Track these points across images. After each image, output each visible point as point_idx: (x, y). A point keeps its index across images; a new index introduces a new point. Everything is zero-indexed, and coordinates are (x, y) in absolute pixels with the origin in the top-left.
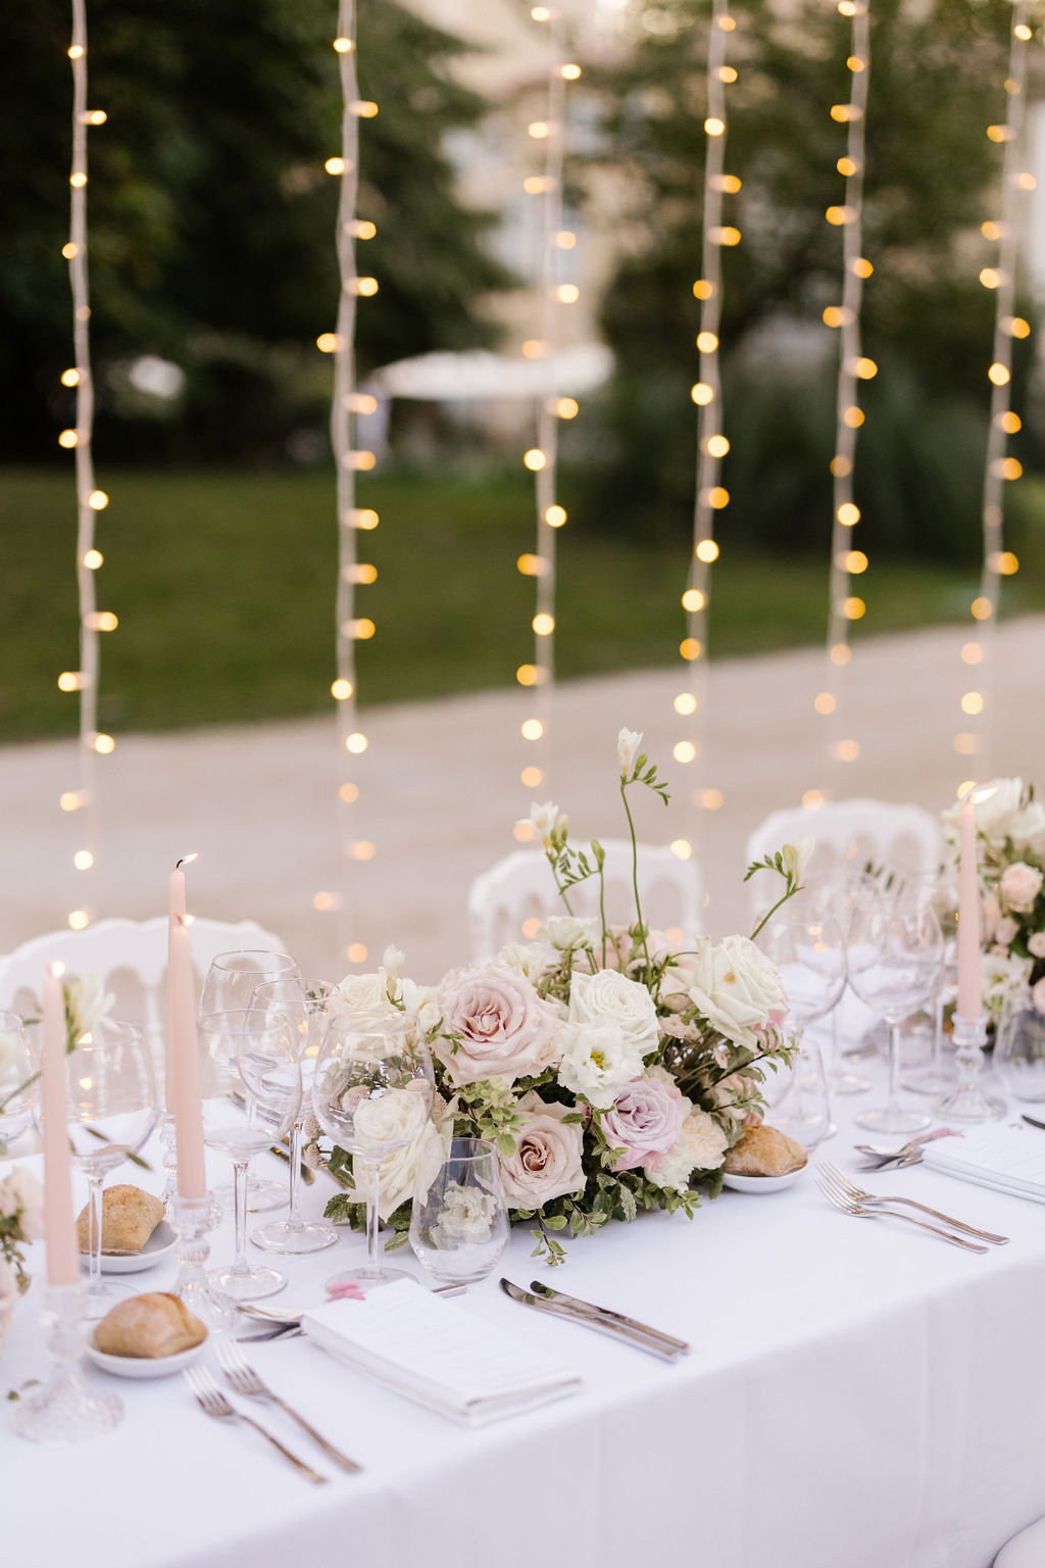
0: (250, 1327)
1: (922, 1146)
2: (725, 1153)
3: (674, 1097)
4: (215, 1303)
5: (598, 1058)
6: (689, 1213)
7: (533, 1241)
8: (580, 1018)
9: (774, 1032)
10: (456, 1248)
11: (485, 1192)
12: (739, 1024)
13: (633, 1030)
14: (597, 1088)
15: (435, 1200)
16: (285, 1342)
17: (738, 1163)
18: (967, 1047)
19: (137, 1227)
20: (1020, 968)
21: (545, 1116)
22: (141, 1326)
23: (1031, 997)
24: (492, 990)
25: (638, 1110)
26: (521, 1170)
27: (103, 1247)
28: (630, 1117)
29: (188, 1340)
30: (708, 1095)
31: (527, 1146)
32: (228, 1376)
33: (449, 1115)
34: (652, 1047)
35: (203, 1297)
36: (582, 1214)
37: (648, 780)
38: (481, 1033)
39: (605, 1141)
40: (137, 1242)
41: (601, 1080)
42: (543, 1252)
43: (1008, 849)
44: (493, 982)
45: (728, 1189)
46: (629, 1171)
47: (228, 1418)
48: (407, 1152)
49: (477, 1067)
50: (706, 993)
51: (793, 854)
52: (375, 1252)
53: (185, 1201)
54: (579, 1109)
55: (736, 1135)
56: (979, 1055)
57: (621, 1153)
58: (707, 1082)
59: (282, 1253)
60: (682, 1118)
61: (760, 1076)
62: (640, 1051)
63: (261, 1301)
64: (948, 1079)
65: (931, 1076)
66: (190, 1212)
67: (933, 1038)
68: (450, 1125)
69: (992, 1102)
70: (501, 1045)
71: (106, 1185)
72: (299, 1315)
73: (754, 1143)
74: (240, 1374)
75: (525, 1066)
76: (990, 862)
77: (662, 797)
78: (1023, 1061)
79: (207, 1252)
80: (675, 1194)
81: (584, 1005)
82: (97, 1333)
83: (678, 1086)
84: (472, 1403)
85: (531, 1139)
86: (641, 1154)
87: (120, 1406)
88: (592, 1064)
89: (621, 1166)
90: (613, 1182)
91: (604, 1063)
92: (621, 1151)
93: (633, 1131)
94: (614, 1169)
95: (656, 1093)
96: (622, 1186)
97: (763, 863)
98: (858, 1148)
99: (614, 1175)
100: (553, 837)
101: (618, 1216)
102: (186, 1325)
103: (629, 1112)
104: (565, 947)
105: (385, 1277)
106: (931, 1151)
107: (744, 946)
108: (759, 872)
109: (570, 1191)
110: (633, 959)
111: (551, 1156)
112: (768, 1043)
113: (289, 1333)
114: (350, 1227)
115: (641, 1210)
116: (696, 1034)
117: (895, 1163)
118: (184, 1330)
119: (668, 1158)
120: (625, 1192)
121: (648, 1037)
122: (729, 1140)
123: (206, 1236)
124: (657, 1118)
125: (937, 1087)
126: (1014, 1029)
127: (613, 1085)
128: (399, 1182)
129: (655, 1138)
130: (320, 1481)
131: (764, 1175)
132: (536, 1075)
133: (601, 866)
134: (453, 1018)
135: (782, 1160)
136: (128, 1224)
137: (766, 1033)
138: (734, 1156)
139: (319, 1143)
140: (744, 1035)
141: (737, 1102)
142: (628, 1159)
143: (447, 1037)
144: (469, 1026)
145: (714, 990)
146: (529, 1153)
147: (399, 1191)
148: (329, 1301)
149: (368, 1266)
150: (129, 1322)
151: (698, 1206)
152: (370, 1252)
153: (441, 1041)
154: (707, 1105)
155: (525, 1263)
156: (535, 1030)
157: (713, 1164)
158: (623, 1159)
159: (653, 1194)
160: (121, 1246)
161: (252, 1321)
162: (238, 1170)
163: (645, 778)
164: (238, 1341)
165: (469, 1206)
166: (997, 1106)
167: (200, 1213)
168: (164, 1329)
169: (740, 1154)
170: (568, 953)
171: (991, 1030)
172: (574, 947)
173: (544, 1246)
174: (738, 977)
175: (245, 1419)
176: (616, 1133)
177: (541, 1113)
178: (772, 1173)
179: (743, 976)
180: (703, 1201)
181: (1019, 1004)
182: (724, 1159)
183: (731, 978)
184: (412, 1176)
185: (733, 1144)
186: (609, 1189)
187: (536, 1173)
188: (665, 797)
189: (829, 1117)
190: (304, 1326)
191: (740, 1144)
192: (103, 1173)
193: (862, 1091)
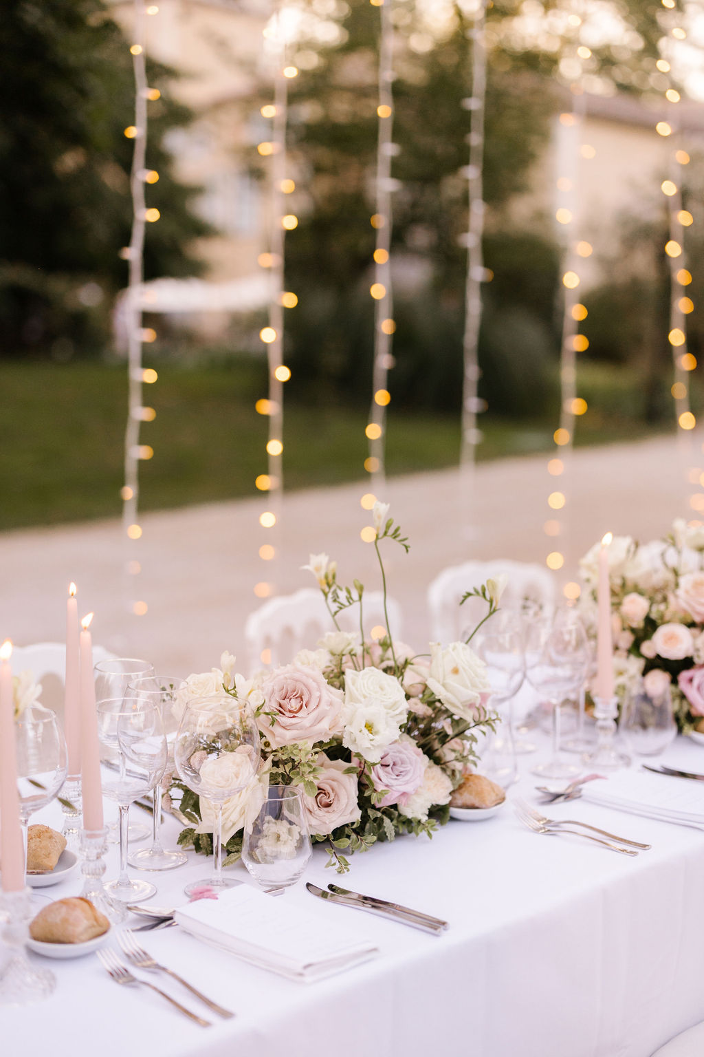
0: (136, 921)
1: (581, 786)
2: (450, 793)
3: (418, 755)
4: (111, 905)
5: (369, 727)
6: (430, 835)
7: (327, 857)
8: (354, 699)
9: (484, 709)
10: (273, 863)
11: (291, 823)
12: (461, 703)
13: (390, 708)
14: (369, 748)
15: (258, 830)
16: (161, 931)
17: (461, 799)
18: (605, 719)
19: (49, 854)
20: (636, 665)
21: (333, 769)
22: (65, 921)
23: (643, 685)
24: (297, 681)
25: (394, 764)
26: (316, 807)
27: (28, 868)
28: (389, 769)
29: (98, 930)
30: (437, 754)
31: (321, 790)
32: (128, 956)
33: (267, 770)
34: (403, 720)
35: (102, 900)
36: (359, 837)
37: (395, 535)
38: (290, 711)
39: (373, 786)
40: (51, 864)
41: (372, 742)
42: (334, 864)
43: (624, 585)
44: (297, 675)
45: (453, 819)
46: (388, 806)
47: (133, 984)
48: (240, 796)
49: (288, 734)
50: (439, 682)
51: (494, 586)
52: (219, 867)
53: (89, 832)
54: (355, 762)
55: (458, 781)
56: (612, 724)
57: (385, 794)
58: (436, 745)
59: (148, 870)
60: (423, 769)
61: (473, 739)
62: (398, 722)
63: (143, 903)
64: (589, 742)
65: (576, 741)
66: (93, 841)
67: (578, 716)
68: (267, 777)
69: (622, 757)
70: (305, 719)
71: (29, 824)
72: (171, 910)
73: (470, 786)
74: (136, 953)
75: (321, 733)
76: (614, 593)
77: (404, 548)
78: (638, 728)
79: (104, 869)
80: (419, 822)
81: (355, 691)
82: (31, 928)
83: (419, 747)
84: (307, 966)
85: (322, 786)
86: (397, 794)
87: (53, 978)
88: (365, 731)
89: (385, 803)
90: (379, 814)
91: (373, 731)
92: (383, 793)
93: (392, 779)
94: (378, 806)
95: (405, 752)
96: (384, 817)
97: (472, 591)
98: (538, 789)
99: (378, 810)
100: (326, 577)
101: (382, 838)
102: (96, 919)
103: (388, 766)
104: (337, 653)
105: (226, 884)
106: (587, 788)
107: (464, 649)
108: (470, 599)
109: (349, 821)
110: (382, 661)
111: (336, 798)
112: (480, 716)
113: (163, 925)
114: (195, 852)
115: (398, 835)
116: (429, 711)
117: (561, 799)
118: (95, 923)
119: (414, 797)
120: (387, 821)
121: (401, 713)
122: (453, 784)
123: (103, 857)
124: (408, 769)
125: (581, 747)
126: (633, 707)
127: (379, 746)
128: (234, 817)
129: (407, 783)
130: (207, 1024)
131: (477, 808)
132: (326, 740)
133: (360, 597)
134: (270, 701)
135: (490, 798)
136: (43, 852)
137: (478, 709)
138: (457, 795)
139: (171, 793)
140: (464, 711)
141: (459, 757)
142: (389, 798)
143: (267, 714)
144: (280, 706)
145: (444, 679)
146: (321, 795)
147: (234, 824)
148: (191, 901)
149: (214, 877)
150: (56, 918)
151: (435, 830)
152: (216, 867)
153: (263, 717)
154: (437, 761)
155: (323, 872)
156: (328, 708)
157: (444, 801)
158: (386, 798)
159: (404, 823)
160: (38, 868)
161: (138, 917)
162: (123, 811)
163: (393, 534)
164: (133, 931)
165: (281, 833)
166: (625, 760)
167: (100, 841)
168: (82, 923)
169: (461, 794)
170: (340, 657)
171: (619, 707)
172: (344, 653)
173: (334, 860)
174: (461, 670)
175: (145, 983)
176: (381, 780)
177: (330, 768)
178: (484, 806)
179: (464, 668)
180: (438, 826)
181: (635, 690)
182: (450, 798)
183: (456, 671)
184: (242, 813)
185: (456, 787)
186: (376, 819)
187: (326, 809)
188: (406, 547)
189: (516, 768)
190: (177, 918)
191: (460, 787)
192: (28, 814)
193: (530, 752)
